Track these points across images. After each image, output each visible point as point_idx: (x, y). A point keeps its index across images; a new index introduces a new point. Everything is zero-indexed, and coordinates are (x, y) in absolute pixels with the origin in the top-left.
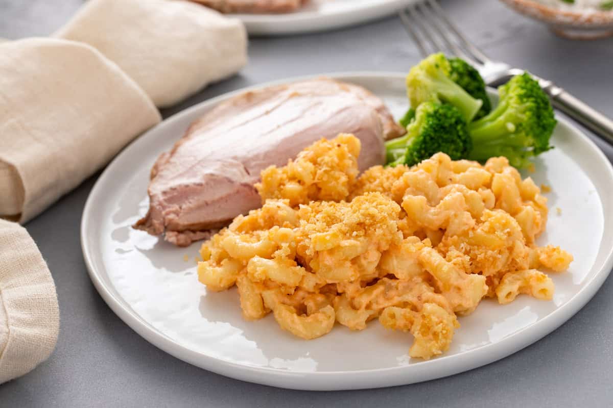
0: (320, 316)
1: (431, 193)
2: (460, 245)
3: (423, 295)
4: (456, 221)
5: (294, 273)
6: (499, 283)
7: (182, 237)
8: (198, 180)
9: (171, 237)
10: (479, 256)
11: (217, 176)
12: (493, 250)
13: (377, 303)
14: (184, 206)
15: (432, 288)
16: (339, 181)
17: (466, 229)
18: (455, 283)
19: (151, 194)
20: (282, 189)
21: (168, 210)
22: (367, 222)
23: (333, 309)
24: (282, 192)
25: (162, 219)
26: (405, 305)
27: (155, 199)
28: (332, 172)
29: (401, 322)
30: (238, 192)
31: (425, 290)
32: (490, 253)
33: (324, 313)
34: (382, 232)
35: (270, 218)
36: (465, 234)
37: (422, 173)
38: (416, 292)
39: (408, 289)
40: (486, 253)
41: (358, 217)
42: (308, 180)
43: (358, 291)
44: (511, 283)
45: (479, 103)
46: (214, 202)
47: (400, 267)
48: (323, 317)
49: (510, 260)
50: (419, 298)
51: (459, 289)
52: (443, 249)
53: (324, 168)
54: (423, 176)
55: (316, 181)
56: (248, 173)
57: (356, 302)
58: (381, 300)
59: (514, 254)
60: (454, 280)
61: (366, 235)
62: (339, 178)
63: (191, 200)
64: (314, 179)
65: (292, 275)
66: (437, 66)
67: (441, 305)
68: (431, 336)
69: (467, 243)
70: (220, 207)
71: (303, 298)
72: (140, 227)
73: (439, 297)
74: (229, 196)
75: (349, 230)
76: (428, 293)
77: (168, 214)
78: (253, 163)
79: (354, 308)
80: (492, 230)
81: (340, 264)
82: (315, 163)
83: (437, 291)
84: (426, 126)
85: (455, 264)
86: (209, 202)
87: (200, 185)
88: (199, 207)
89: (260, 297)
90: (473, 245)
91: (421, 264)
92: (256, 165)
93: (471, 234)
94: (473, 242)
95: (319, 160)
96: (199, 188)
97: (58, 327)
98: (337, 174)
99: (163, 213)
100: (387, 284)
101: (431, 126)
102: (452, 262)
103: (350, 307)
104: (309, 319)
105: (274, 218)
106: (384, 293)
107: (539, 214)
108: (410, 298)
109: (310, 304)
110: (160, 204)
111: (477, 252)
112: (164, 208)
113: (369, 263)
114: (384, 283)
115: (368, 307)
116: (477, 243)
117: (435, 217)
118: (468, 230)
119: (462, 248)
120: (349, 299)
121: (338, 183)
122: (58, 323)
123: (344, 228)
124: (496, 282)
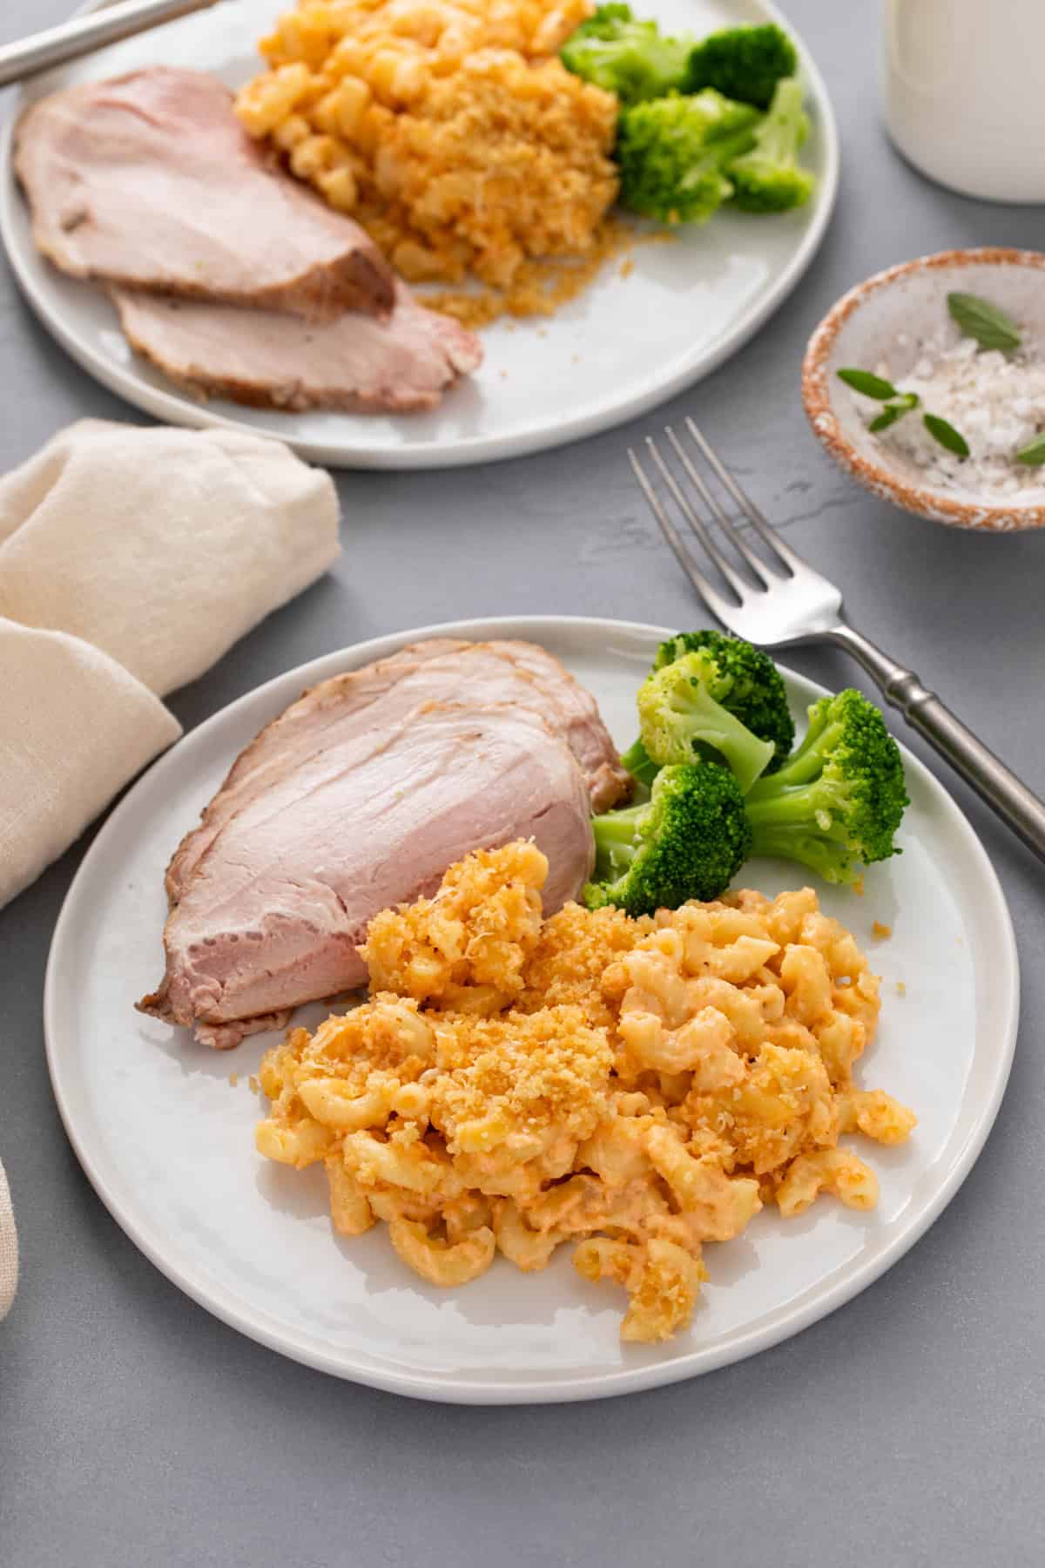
0: (468, 1249)
1: (670, 1001)
2: (717, 1116)
3: (648, 1220)
4: (713, 1069)
5: (426, 1174)
6: (783, 1178)
7: (225, 1034)
8: (253, 925)
9: (206, 1036)
10: (749, 1141)
11: (289, 919)
12: (774, 1128)
13: (568, 1221)
14: (230, 982)
15: (665, 1204)
16: (508, 963)
17: (729, 1085)
18: (705, 1201)
19: (170, 950)
20: (405, 968)
21: (200, 988)
22: (555, 1098)
23: (491, 1234)
24: (406, 973)
25: (189, 1006)
26: (614, 1234)
27: (178, 962)
28: (496, 944)
29: (608, 1269)
30: (326, 950)
31: (652, 1210)
32: (769, 1133)
33: (476, 1242)
34: (579, 1119)
35: (383, 1037)
36: (728, 1092)
37: (655, 959)
38: (635, 1210)
39: (623, 1200)
40: (761, 1134)
41: (539, 1088)
42: (453, 955)
43: (536, 1198)
44: (805, 1182)
45: (769, 748)
46: (283, 971)
47: (612, 1166)
48: (473, 1251)
49: (805, 1135)
50: (641, 1222)
51: (711, 1207)
52: (687, 1118)
53: (482, 933)
54: (657, 967)
55: (467, 956)
56: (345, 909)
57: (534, 1218)
58: (576, 1218)
59: (811, 1129)
60: (703, 1194)
61: (552, 1121)
62: (509, 957)
63: (241, 970)
64: (463, 952)
65: (423, 1176)
66: (695, 682)
67: (678, 1242)
68: (658, 1305)
69: (730, 1112)
70: (293, 980)
71: (440, 1203)
72: (150, 1009)
73: (676, 1226)
74: (309, 958)
75: (522, 1111)
76: (657, 1217)
77: (200, 996)
78: (353, 889)
79: (531, 1229)
80: (775, 1088)
81: (506, 1171)
82: (466, 918)
83: (674, 1209)
84: (669, 830)
85: (706, 1164)
86: (275, 973)
87: (256, 936)
88: (256, 983)
89: (365, 1202)
90: (740, 1115)
91: (646, 1157)
92: (359, 892)
93: (737, 1094)
94: (742, 1109)
95: (473, 912)
96: (256, 943)
97: (16, 1271)
98: (506, 948)
99: (192, 994)
100: (588, 1189)
101: (677, 830)
102: (701, 1160)
103: (521, 1228)
104: (450, 1255)
105: (390, 1037)
106: (582, 1205)
107: (862, 1026)
108: (626, 1222)
109: (453, 1219)
110: (186, 975)
111: (745, 1131)
112: (194, 982)
113: (556, 1165)
114: (581, 1186)
115: (554, 1229)
116: (746, 1113)
117: (675, 1058)
118: (732, 1087)
119: (721, 1122)
120: (520, 1211)
121: (506, 967)
122: (15, 1263)
123: (516, 1107)
124: (778, 1178)
